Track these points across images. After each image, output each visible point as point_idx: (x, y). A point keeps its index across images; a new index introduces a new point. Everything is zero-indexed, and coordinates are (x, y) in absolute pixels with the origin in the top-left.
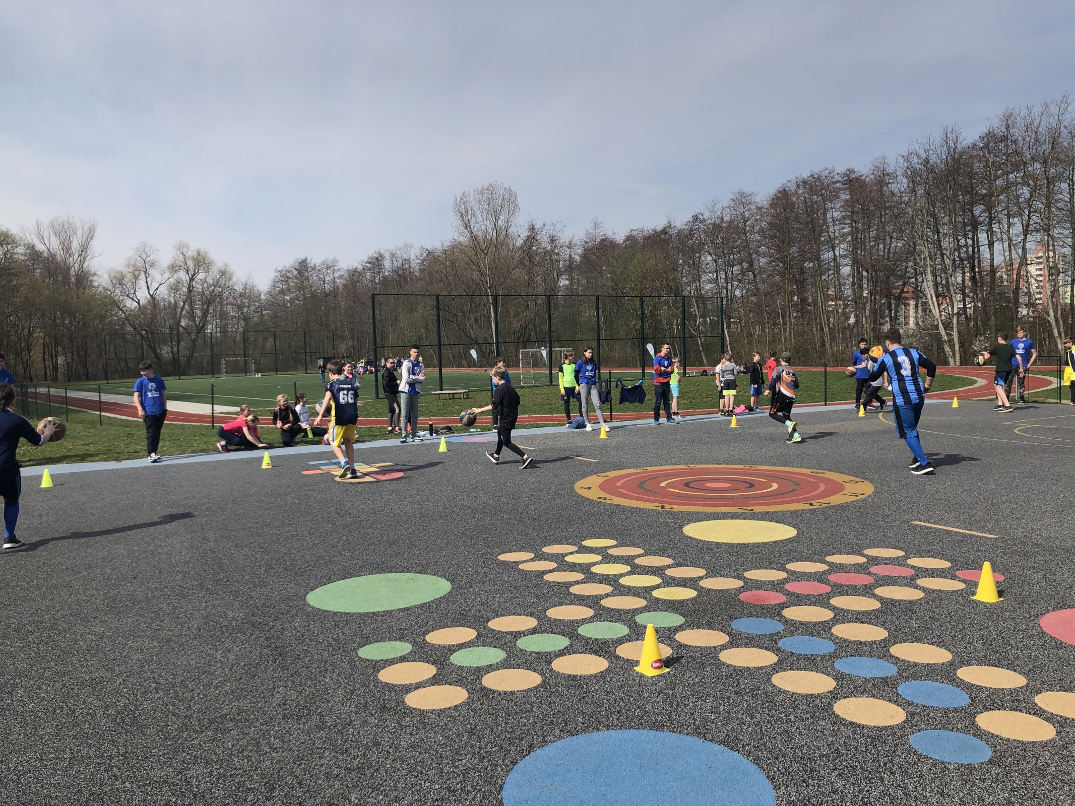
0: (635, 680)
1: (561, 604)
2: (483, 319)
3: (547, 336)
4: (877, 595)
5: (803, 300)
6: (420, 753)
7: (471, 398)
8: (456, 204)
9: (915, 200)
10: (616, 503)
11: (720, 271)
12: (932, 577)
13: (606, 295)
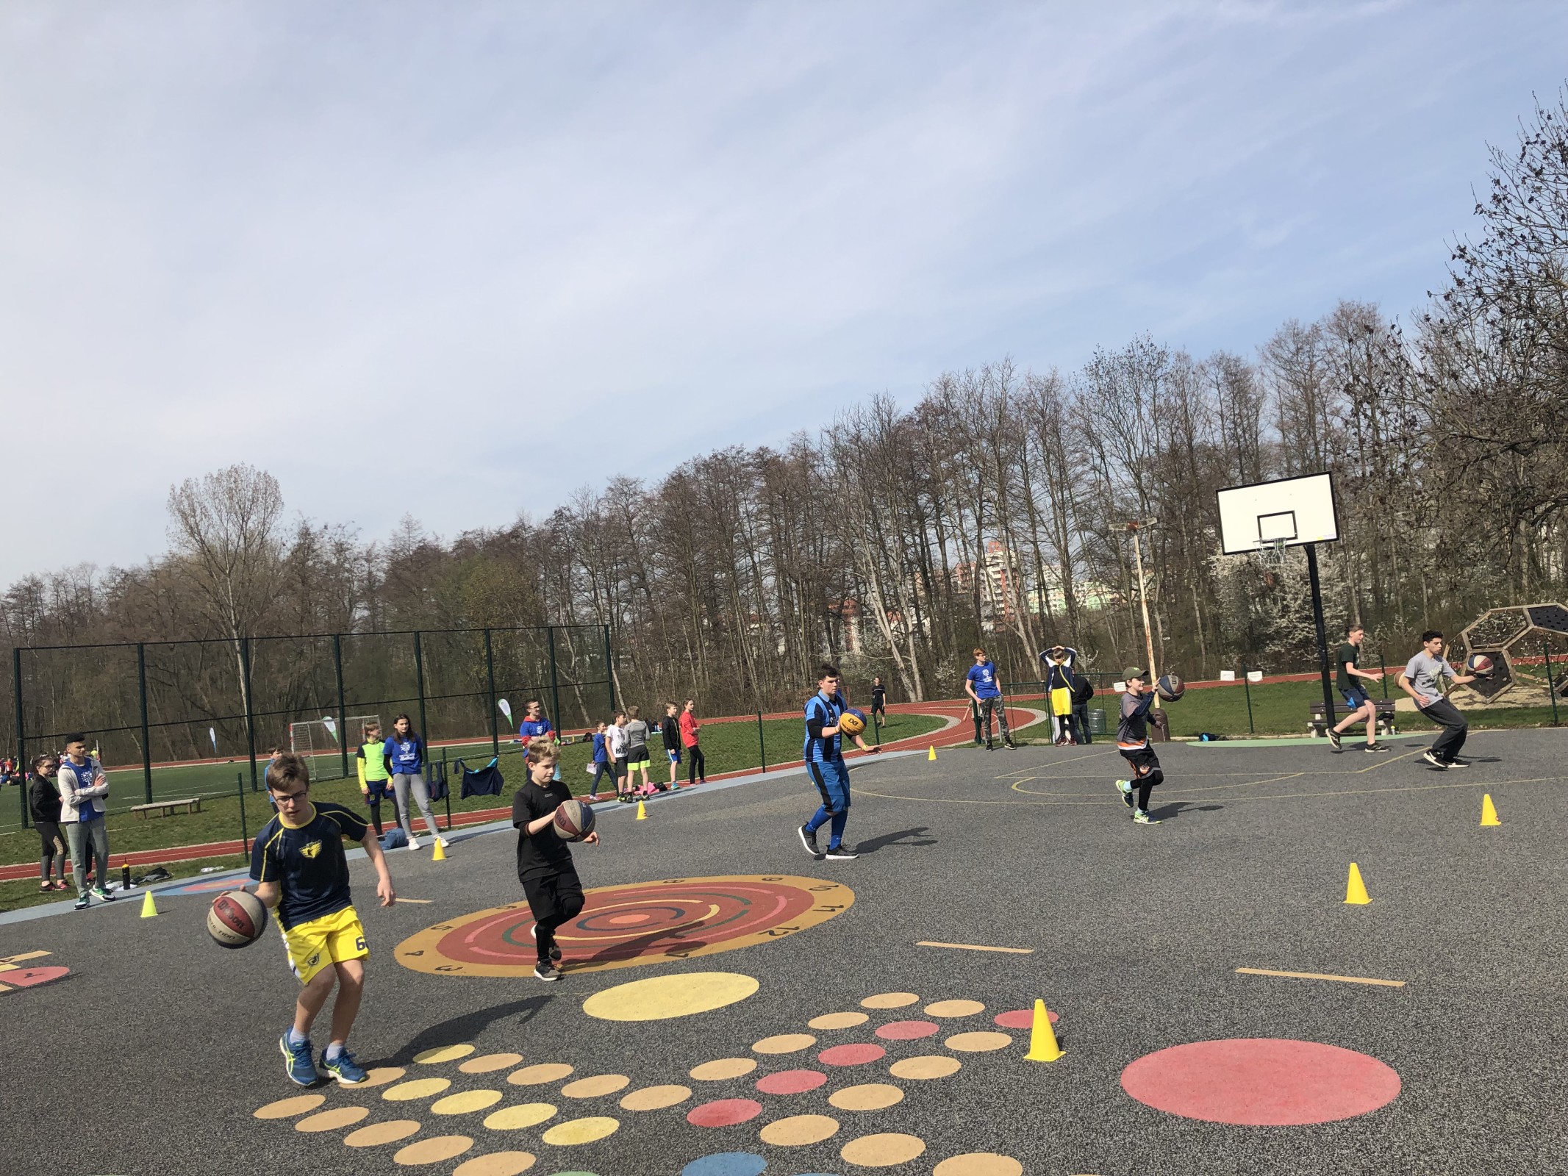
2: (225, 677)
3: (337, 699)
4: (894, 1078)
5: (716, 624)
7: (205, 811)
8: (174, 499)
9: (848, 487)
10: (468, 974)
11: (600, 588)
12: (964, 1032)
13: (430, 629)
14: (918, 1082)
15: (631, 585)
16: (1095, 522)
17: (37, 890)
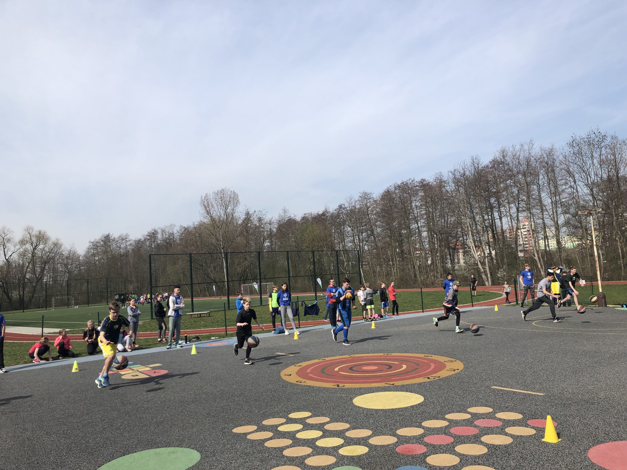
1: (278, 465)
2: (219, 267)
3: (258, 276)
4: (483, 442)
5: (402, 251)
7: (212, 316)
8: (202, 201)
9: (459, 195)
10: (308, 385)
11: (356, 236)
12: (514, 426)
13: (292, 250)
14: (494, 445)
15: (368, 234)
16: (571, 210)
17: (156, 342)
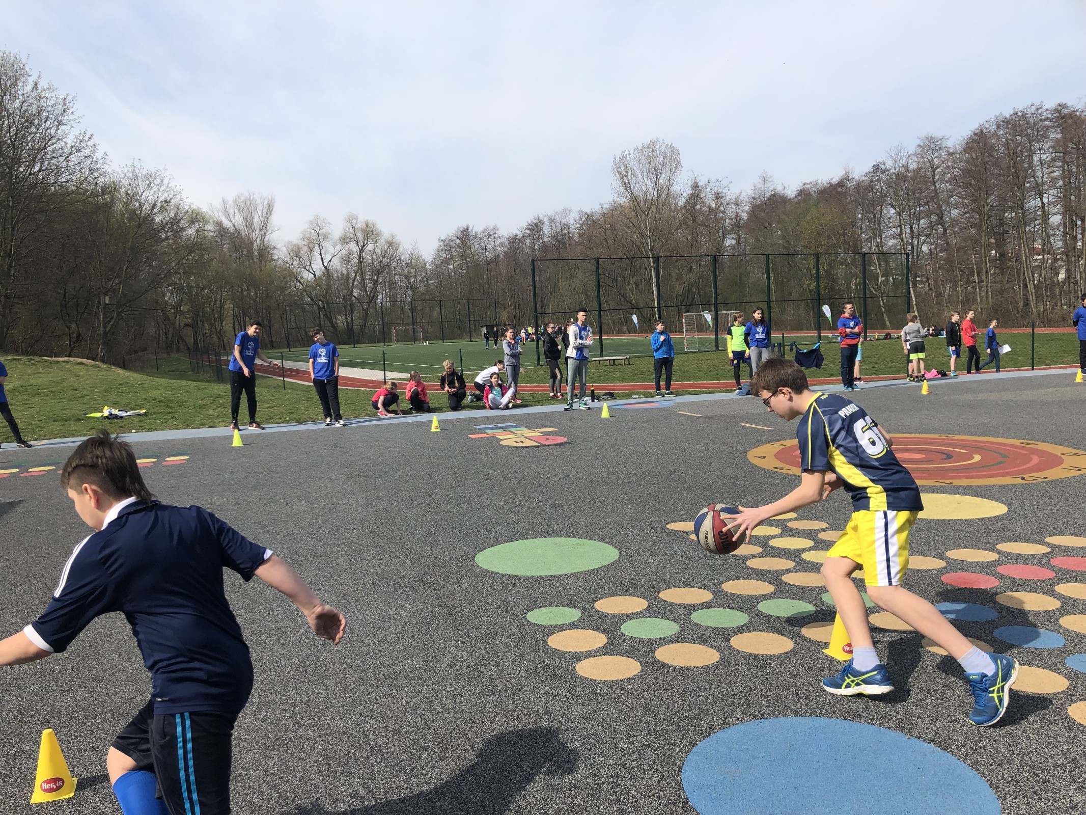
0: (824, 664)
1: (737, 578)
2: (644, 283)
5: (1003, 255)
6: (593, 726)
7: (632, 364)
8: (616, 165)
13: (776, 253)
